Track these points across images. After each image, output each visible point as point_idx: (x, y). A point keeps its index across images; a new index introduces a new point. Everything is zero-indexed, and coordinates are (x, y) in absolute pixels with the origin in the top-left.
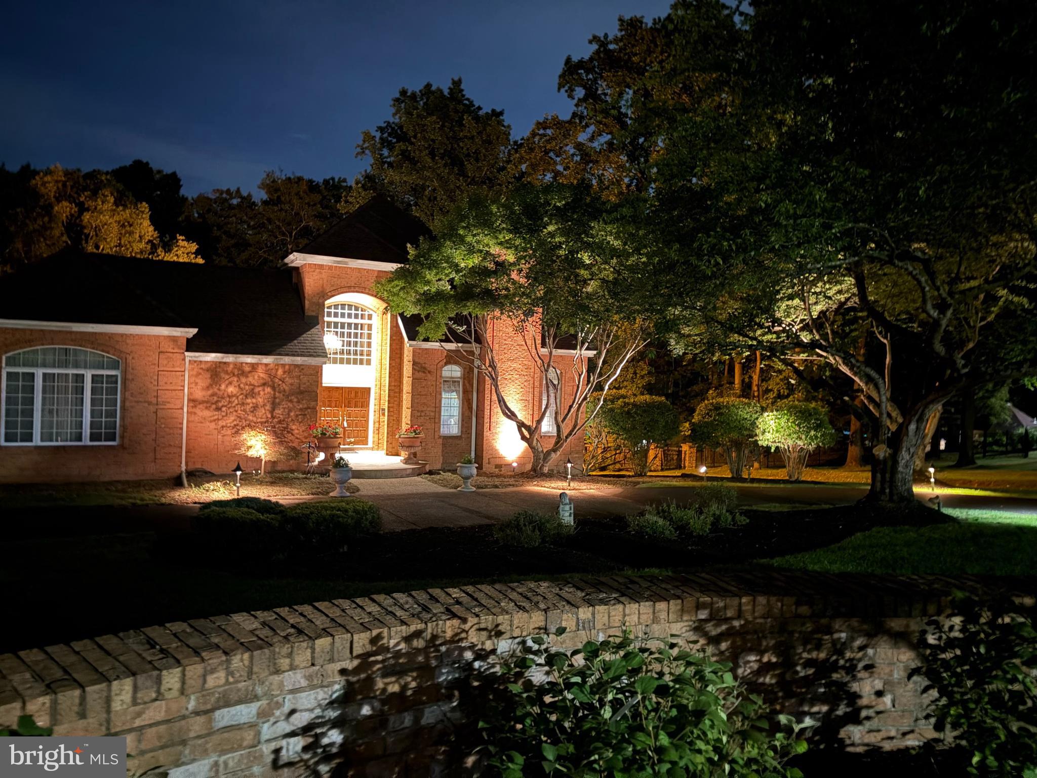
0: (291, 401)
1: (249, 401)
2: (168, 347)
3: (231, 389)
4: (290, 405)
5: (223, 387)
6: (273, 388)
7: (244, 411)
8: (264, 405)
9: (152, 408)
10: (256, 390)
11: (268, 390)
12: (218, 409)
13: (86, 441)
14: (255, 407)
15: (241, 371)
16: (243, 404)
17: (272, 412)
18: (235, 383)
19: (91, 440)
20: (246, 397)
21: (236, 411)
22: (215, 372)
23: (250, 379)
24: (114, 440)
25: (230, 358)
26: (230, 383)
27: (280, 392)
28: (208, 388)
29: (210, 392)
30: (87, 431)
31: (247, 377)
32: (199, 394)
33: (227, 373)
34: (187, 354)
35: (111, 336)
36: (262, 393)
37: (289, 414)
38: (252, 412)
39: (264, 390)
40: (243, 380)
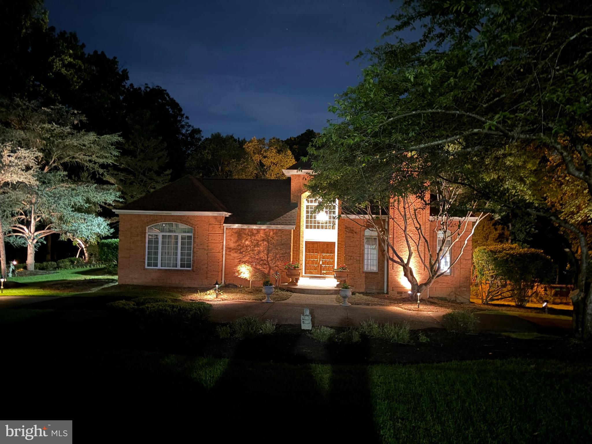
0: (277, 249)
1: (256, 249)
2: (213, 221)
3: (247, 243)
4: (277, 251)
5: (243, 241)
6: (268, 242)
7: (254, 254)
8: (264, 251)
9: (206, 252)
10: (260, 243)
11: (265, 243)
12: (241, 253)
13: (179, 268)
14: (259, 252)
15: (252, 233)
16: (253, 250)
17: (267, 255)
18: (249, 239)
19: (181, 267)
20: (255, 247)
21: (250, 254)
22: (239, 234)
23: (257, 237)
24: (190, 267)
25: (245, 227)
26: (247, 240)
27: (271, 244)
28: (236, 242)
29: (237, 244)
30: (179, 263)
31: (255, 236)
32: (232, 245)
33: (245, 234)
34: (224, 225)
35: (188, 217)
36: (262, 244)
37: (276, 256)
38: (258, 255)
39: (263, 243)
40: (253, 238)
